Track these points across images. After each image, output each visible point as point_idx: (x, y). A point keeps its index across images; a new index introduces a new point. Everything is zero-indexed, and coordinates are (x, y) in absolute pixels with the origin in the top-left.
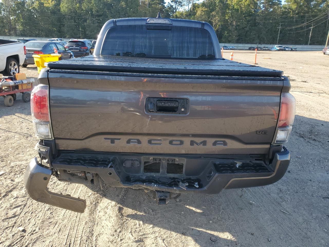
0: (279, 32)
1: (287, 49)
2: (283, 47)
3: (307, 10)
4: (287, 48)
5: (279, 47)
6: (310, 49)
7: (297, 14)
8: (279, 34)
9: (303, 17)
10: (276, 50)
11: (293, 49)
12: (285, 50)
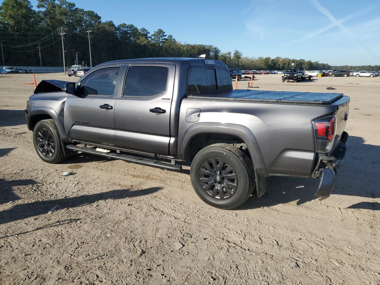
0: (2, 51)
1: (20, 71)
2: (14, 69)
3: (27, 28)
4: (19, 69)
5: (10, 69)
6: (45, 71)
7: (17, 31)
8: (3, 52)
9: (25, 36)
10: (6, 72)
11: (28, 71)
12: (18, 73)
